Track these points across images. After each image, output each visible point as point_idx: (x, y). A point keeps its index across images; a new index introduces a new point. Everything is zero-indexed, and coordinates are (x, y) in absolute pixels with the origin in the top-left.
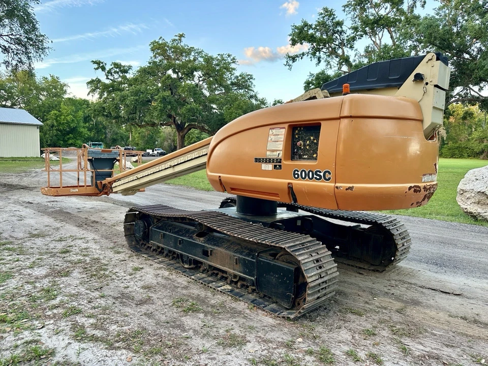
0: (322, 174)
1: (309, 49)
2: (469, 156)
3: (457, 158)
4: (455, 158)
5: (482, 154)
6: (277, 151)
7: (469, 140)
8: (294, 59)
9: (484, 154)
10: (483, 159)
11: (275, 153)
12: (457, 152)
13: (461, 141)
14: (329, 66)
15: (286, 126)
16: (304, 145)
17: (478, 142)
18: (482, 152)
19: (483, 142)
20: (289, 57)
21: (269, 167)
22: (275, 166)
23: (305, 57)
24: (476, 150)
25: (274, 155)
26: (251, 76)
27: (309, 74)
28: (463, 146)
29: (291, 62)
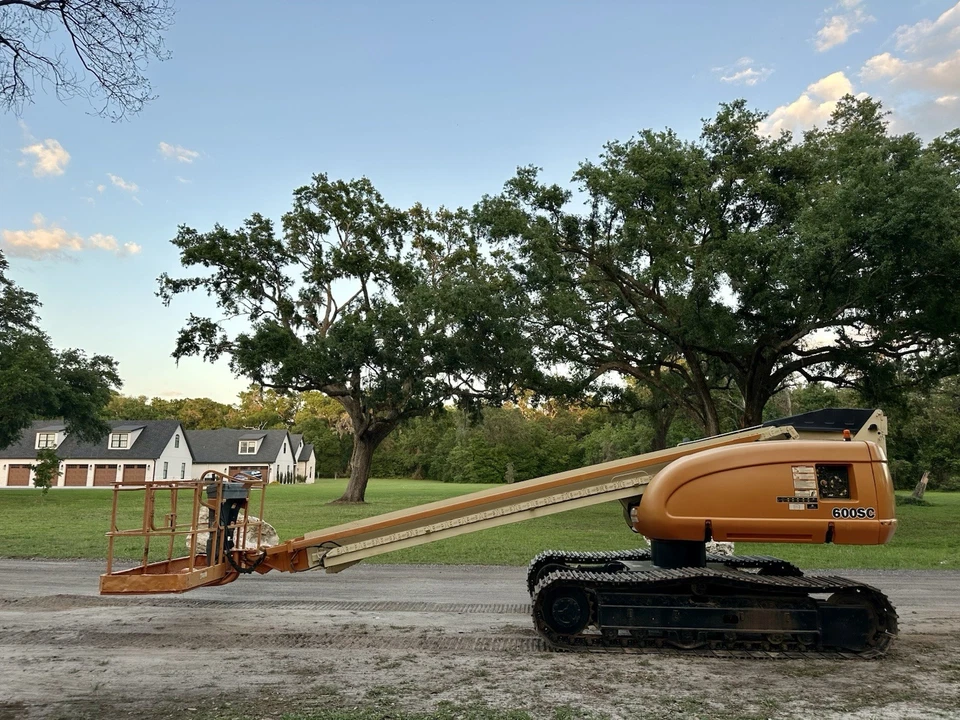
0: (865, 512)
1: (213, 276)
2: (397, 474)
3: (380, 478)
4: (377, 477)
5: (414, 471)
6: (809, 490)
7: (395, 447)
8: (177, 286)
9: (418, 471)
10: (416, 479)
11: (807, 492)
12: (380, 468)
13: (385, 449)
14: (232, 310)
15: (814, 464)
16: (828, 484)
17: (408, 451)
18: (414, 468)
19: (415, 453)
20: (168, 281)
21: (802, 507)
22: (809, 506)
23: (201, 287)
24: (407, 463)
25: (808, 494)
26: (32, 295)
27: (189, 317)
28: (389, 457)
29: (169, 292)
